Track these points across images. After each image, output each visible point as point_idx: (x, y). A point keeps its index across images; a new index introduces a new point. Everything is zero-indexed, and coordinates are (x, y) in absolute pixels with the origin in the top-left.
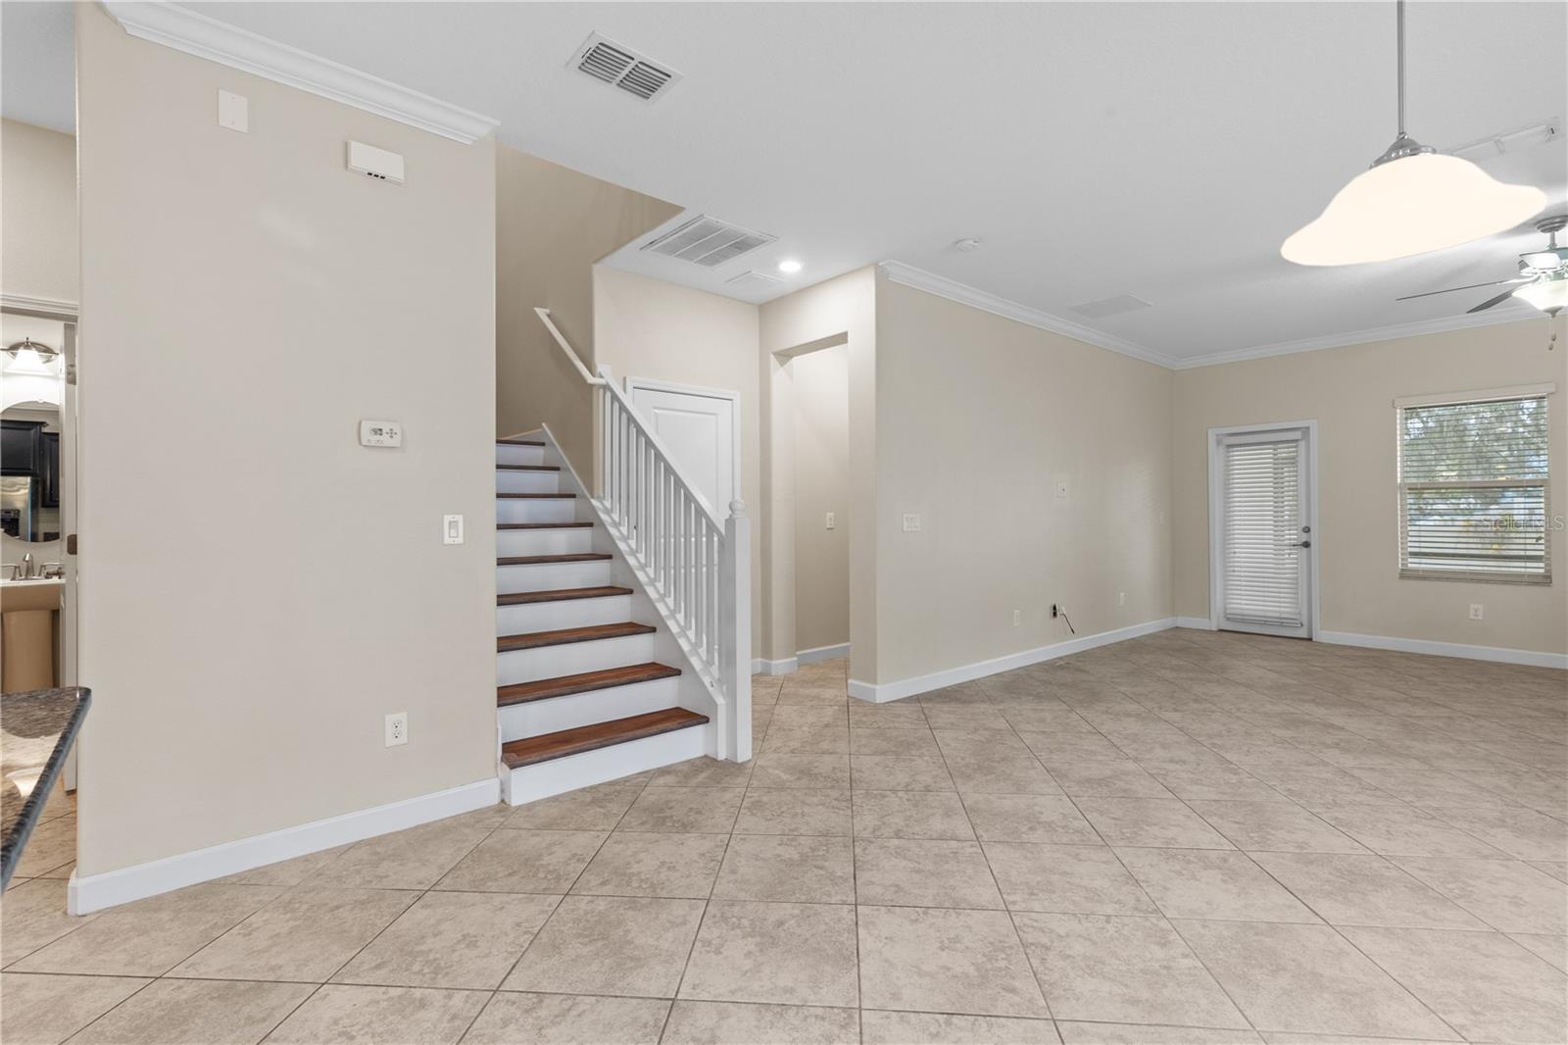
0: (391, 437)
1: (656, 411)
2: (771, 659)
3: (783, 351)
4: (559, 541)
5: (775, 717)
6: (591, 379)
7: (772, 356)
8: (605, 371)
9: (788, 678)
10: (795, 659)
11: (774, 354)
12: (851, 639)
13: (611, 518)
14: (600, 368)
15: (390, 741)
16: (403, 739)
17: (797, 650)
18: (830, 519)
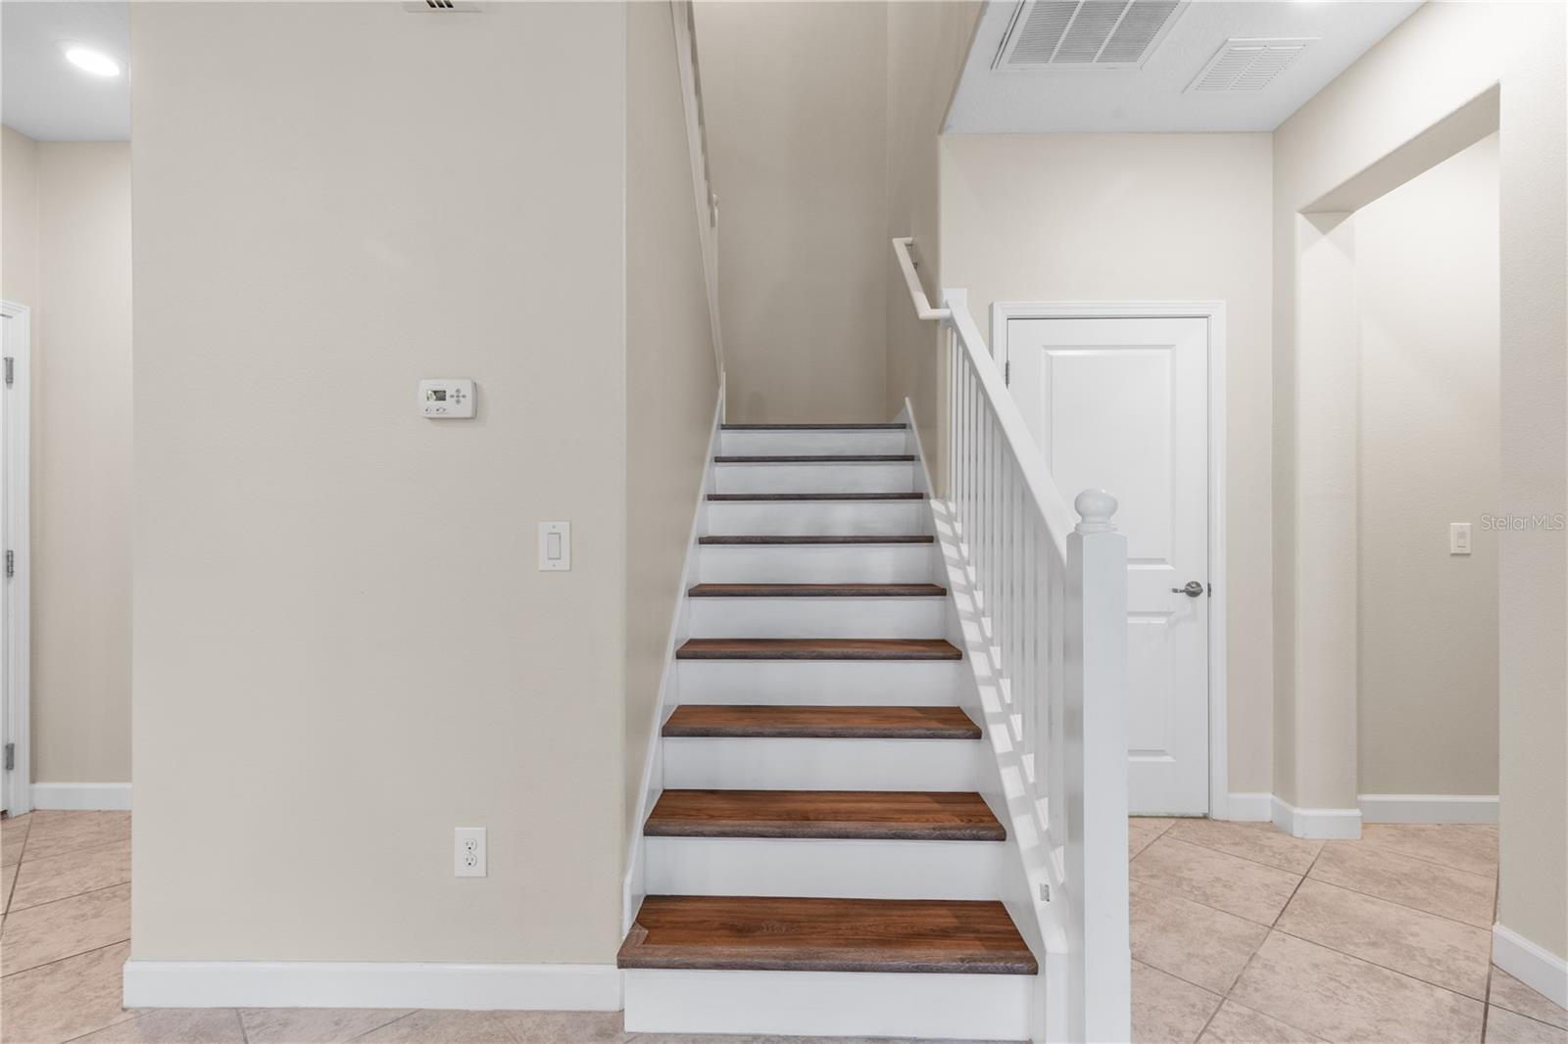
0: (458, 402)
1: (1052, 353)
2: (1294, 804)
3: (1322, 199)
4: (882, 564)
5: (1256, 972)
6: (925, 311)
7: (1300, 218)
8: (957, 302)
9: (1331, 854)
10: (1357, 812)
11: (1307, 212)
12: (1501, 792)
13: (953, 529)
14: (947, 294)
15: (461, 869)
16: (479, 870)
17: (1361, 791)
18: (1462, 535)
